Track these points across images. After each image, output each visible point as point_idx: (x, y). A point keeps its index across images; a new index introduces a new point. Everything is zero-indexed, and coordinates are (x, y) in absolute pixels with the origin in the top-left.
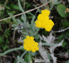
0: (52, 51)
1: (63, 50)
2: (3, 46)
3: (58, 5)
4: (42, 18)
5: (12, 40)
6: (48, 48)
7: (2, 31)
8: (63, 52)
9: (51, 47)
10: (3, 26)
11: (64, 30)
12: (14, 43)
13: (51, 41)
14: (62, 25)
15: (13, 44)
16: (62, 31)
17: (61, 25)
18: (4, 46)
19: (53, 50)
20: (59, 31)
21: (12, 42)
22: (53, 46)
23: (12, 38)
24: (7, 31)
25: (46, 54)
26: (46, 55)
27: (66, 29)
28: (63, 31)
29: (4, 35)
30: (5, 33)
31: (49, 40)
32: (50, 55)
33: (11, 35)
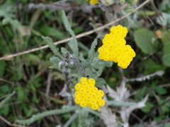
0: (126, 117)
1: (145, 117)
2: (26, 110)
3: (137, 29)
4: (111, 42)
5: (45, 97)
6: (118, 112)
7: (25, 78)
8: (145, 121)
9: (123, 108)
10: (27, 69)
11: (148, 77)
12: (48, 102)
13: (124, 96)
14: (144, 70)
15: (46, 105)
16: (144, 79)
17: (140, 69)
18: (29, 109)
19: (128, 115)
20: (140, 79)
21: (44, 100)
22: (128, 107)
23: (45, 92)
24: (35, 80)
25: (115, 121)
26: (114, 124)
27: (152, 75)
28: (147, 79)
29: (28, 86)
30: (30, 82)
31: (119, 96)
32: (122, 124)
33: (43, 87)
